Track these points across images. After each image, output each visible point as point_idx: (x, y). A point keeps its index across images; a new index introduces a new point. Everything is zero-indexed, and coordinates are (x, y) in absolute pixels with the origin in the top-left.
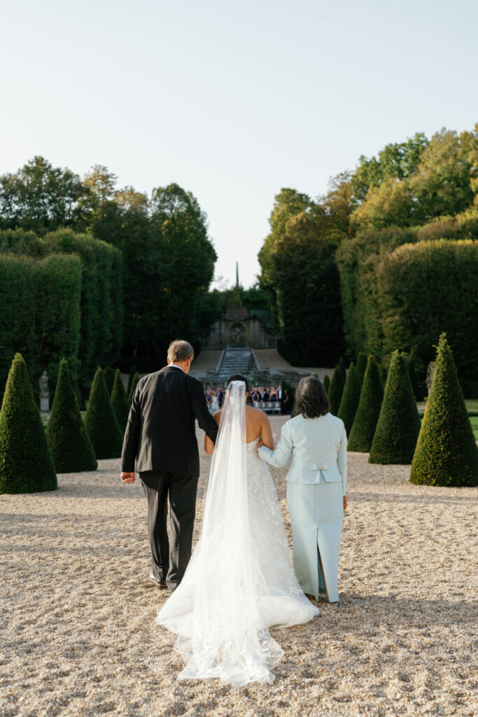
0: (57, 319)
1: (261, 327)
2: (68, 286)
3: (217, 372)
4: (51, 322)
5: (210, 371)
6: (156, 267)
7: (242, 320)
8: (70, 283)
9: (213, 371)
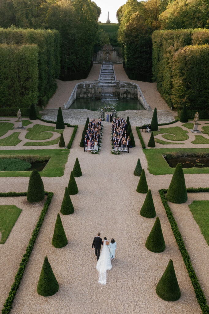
0: (27, 75)
1: (117, 54)
2: (32, 61)
3: (99, 81)
4: (24, 77)
5: (96, 81)
6: (74, 35)
7: (109, 51)
8: (32, 60)
9: (97, 81)
